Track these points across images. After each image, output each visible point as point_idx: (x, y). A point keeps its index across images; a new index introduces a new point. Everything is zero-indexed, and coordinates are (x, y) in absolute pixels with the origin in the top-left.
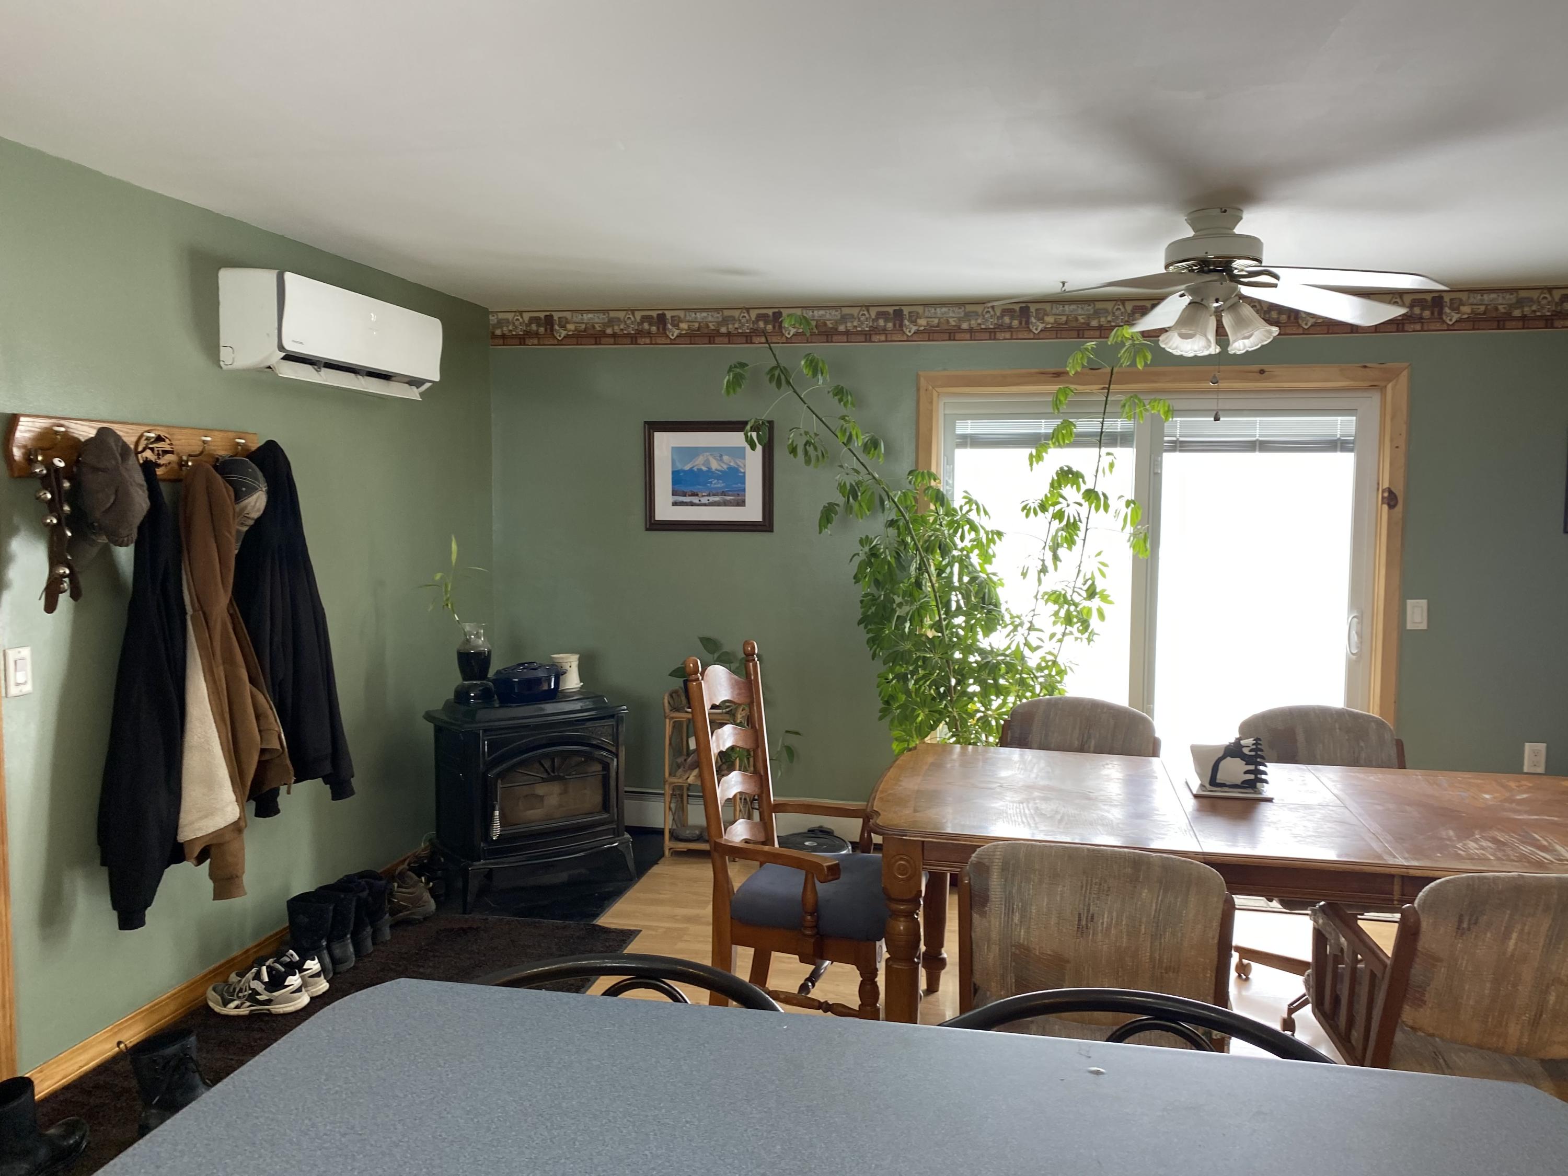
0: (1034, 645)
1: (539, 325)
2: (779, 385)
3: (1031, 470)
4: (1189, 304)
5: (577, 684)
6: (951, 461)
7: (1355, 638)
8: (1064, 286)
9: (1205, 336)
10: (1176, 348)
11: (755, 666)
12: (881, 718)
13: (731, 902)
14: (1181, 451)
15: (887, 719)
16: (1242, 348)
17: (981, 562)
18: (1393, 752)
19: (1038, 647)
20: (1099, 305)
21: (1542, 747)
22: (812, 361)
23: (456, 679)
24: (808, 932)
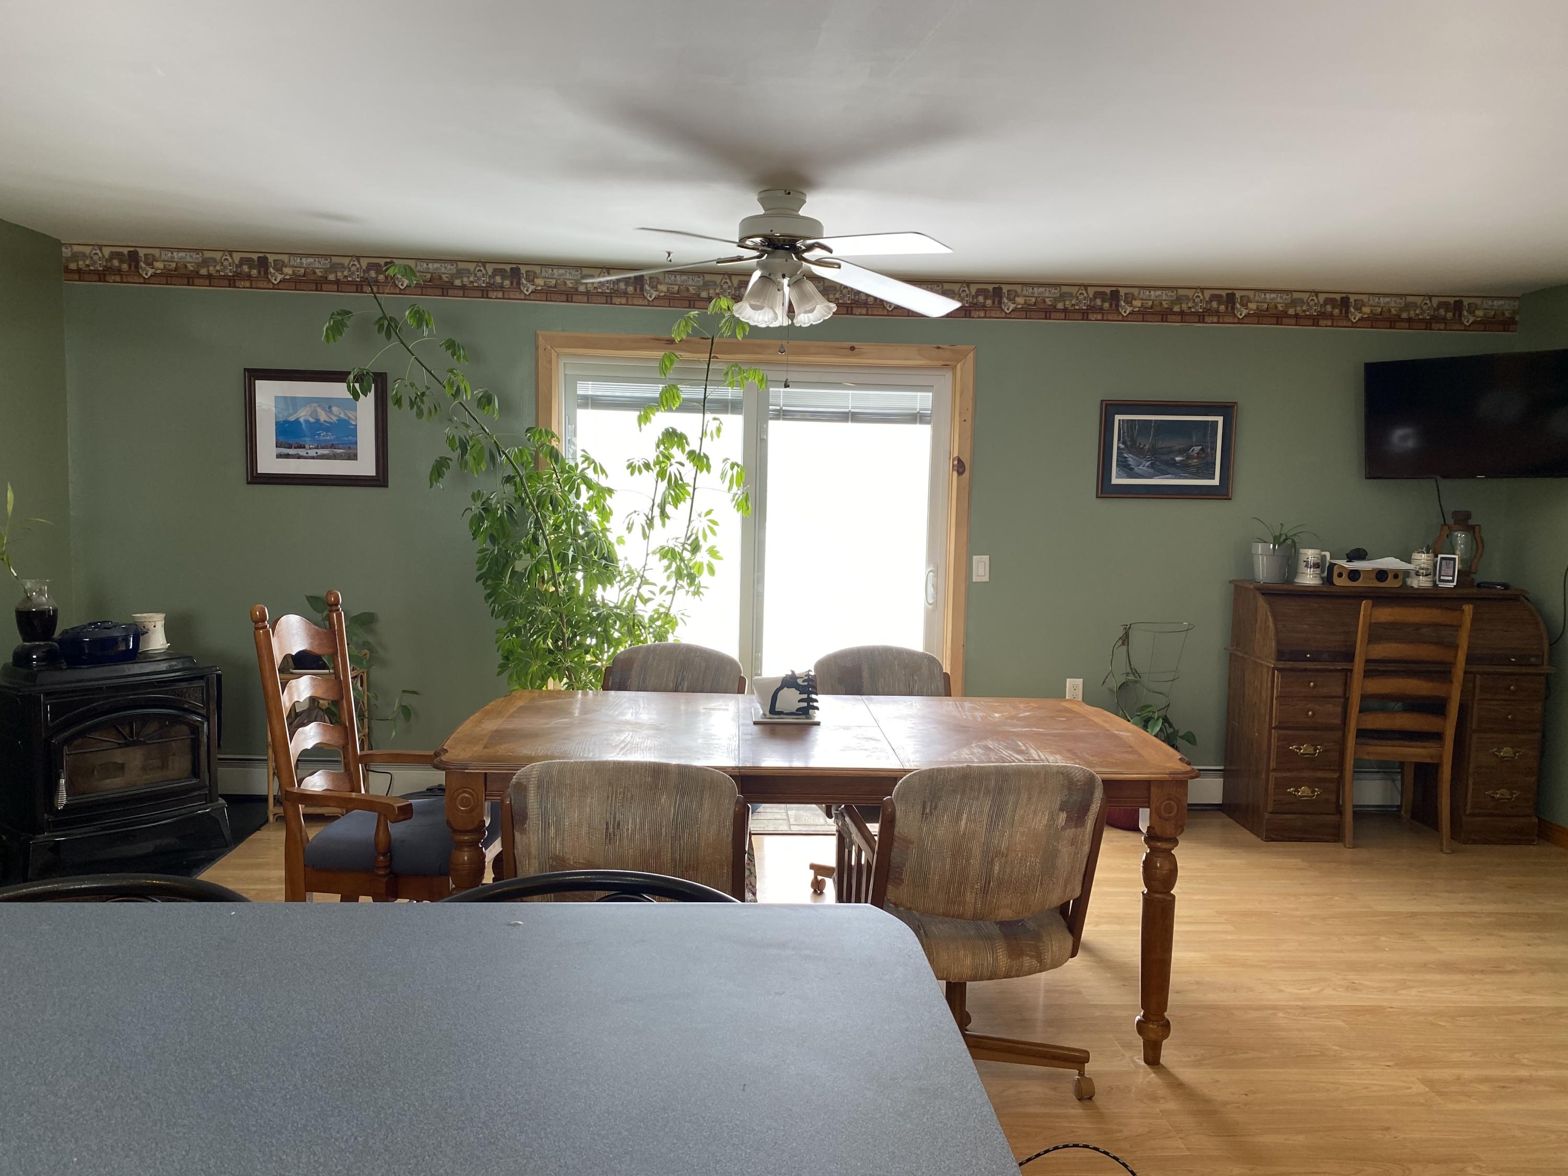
0: (646, 597)
1: (121, 261)
2: (388, 336)
3: (640, 431)
4: (760, 277)
5: (163, 645)
6: (572, 420)
7: (931, 590)
8: (669, 256)
9: (772, 308)
10: (749, 318)
11: (339, 616)
12: (499, 674)
13: (304, 851)
14: (784, 419)
15: (506, 675)
16: (807, 321)
17: (600, 519)
18: (941, 684)
19: (649, 600)
20: (708, 278)
21: (1079, 682)
22: (416, 312)
23: (15, 640)
24: (381, 872)
